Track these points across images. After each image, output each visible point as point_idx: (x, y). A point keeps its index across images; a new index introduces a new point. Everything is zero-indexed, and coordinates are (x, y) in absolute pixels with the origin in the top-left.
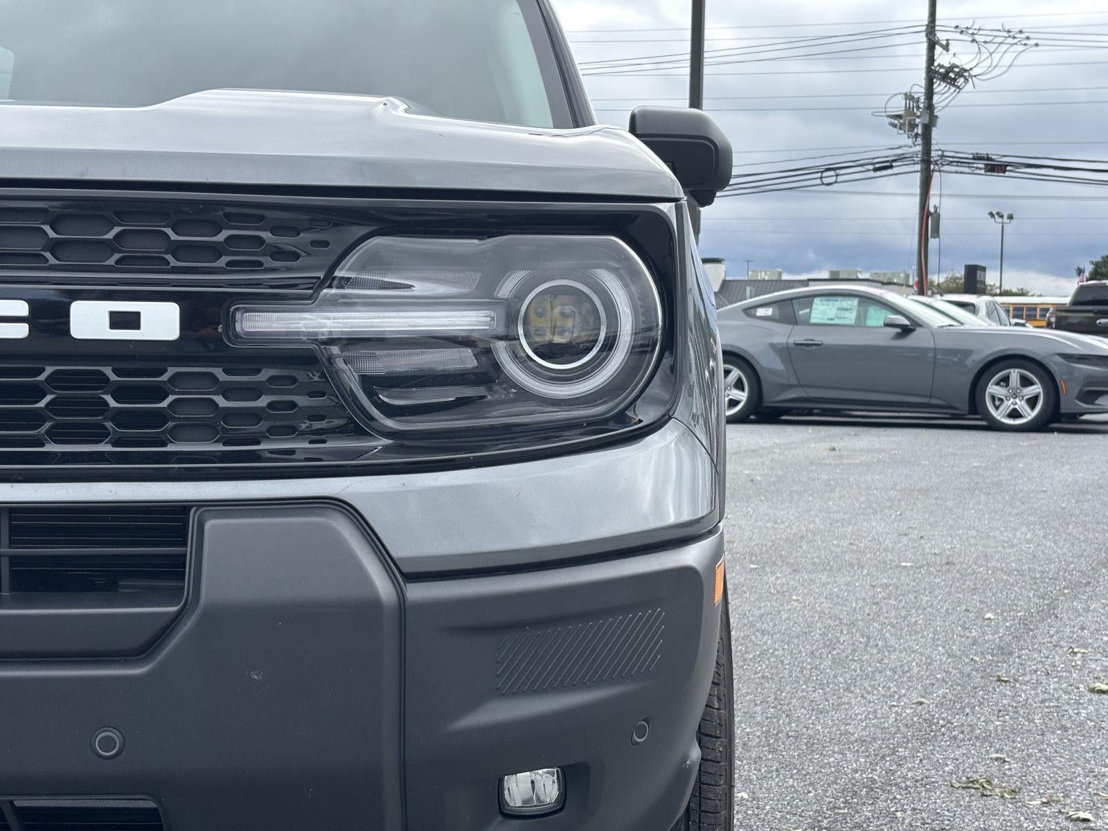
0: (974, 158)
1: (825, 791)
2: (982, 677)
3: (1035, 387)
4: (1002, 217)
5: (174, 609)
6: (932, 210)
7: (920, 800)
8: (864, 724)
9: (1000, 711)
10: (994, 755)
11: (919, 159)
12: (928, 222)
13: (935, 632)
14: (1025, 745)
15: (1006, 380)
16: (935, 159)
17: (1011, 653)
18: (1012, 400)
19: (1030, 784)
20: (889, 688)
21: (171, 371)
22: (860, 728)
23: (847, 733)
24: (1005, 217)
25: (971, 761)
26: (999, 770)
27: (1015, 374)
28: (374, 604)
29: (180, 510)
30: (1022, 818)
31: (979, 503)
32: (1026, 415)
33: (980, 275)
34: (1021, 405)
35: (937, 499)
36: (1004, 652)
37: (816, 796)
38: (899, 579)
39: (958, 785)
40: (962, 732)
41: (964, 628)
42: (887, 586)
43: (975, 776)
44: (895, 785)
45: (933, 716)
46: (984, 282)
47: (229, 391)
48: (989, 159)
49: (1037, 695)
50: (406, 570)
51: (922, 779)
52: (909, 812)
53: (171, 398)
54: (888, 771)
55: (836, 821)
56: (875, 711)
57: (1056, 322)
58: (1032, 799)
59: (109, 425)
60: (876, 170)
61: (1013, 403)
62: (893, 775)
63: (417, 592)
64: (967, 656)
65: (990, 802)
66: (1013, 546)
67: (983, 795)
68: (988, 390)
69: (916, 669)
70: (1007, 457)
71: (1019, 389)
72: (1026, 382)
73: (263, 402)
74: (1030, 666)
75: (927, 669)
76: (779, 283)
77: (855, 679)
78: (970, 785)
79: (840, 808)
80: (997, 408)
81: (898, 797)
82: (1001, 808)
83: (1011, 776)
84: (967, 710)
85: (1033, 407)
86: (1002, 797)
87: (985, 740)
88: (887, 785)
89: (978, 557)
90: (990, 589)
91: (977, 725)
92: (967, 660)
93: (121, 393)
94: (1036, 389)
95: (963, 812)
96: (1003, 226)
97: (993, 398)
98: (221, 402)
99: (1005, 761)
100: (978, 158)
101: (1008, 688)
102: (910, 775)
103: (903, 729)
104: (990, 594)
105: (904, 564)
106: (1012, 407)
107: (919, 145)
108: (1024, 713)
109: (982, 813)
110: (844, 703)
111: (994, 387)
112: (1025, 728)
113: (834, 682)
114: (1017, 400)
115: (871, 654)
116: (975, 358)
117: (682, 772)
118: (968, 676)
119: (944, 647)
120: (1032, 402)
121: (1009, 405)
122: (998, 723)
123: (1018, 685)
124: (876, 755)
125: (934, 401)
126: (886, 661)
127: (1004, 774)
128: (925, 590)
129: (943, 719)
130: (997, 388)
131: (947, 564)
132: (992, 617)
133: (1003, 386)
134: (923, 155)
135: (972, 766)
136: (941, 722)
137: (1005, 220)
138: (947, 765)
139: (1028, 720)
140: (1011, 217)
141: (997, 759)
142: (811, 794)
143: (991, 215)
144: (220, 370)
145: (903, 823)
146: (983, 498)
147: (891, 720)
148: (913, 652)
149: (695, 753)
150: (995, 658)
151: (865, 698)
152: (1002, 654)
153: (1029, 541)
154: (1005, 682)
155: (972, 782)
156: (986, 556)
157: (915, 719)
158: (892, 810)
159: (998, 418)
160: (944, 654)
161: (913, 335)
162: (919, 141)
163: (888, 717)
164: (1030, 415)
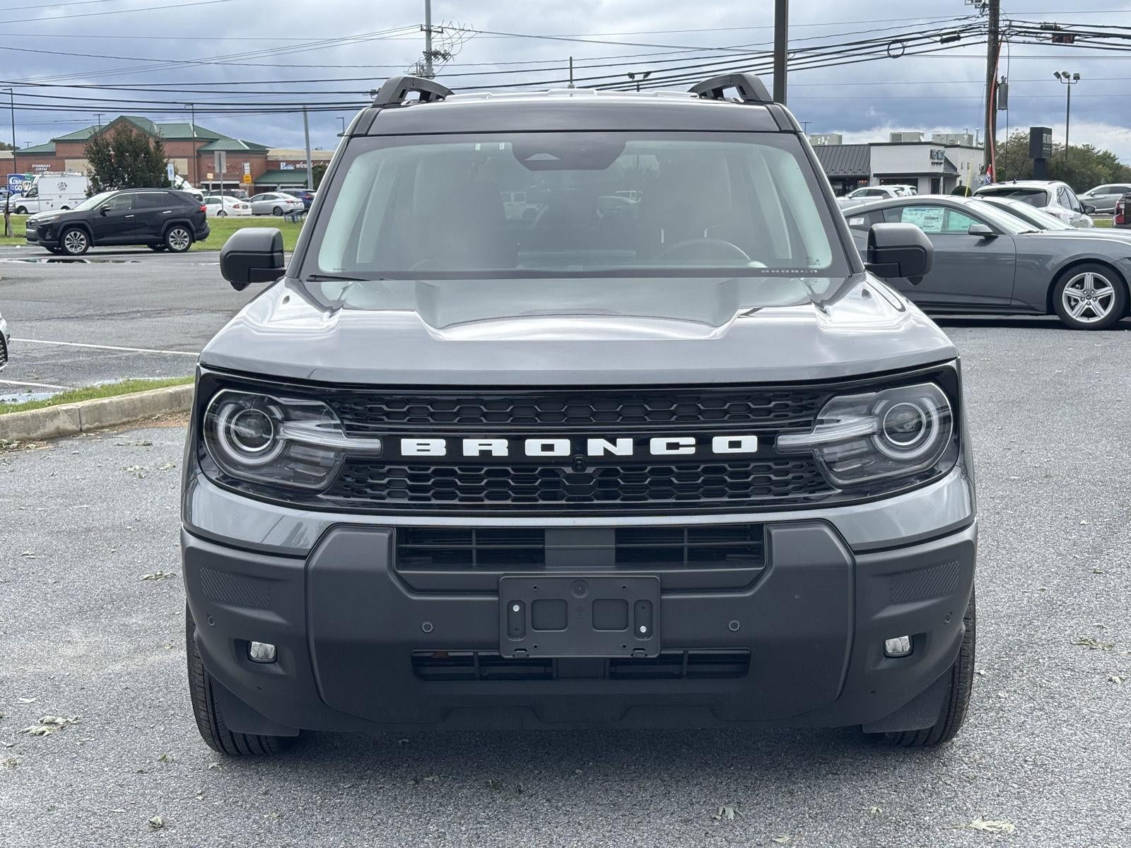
0: (1041, 28)
1: (992, 648)
2: (1083, 570)
3: (1108, 288)
4: (1068, 77)
5: (762, 568)
6: (1000, 81)
7: (1052, 652)
8: (1007, 605)
9: (1097, 594)
10: (1096, 624)
11: (987, 29)
12: (996, 93)
13: (1045, 536)
14: (1115, 616)
15: (1081, 282)
16: (1003, 29)
17: (1102, 552)
18: (1086, 301)
19: (1120, 642)
20: (1020, 579)
21: (752, 465)
22: (1006, 608)
23: (997, 611)
24: (1072, 77)
25: (1081, 627)
26: (1100, 633)
27: (1089, 277)
28: (845, 565)
29: (759, 526)
30: (1117, 662)
31: (1064, 414)
32: (1099, 313)
33: (1046, 137)
34: (1095, 306)
35: (1029, 411)
36: (1097, 550)
37: (987, 651)
38: (1011, 491)
39: (1075, 643)
40: (1074, 609)
41: (1067, 533)
42: (1003, 498)
43: (1085, 637)
44: (1036, 643)
45: (1053, 598)
46: (1051, 146)
47: (777, 473)
48: (1057, 29)
49: (1121, 583)
50: (854, 549)
51: (1052, 640)
52: (1047, 659)
53: (752, 477)
54: (1029, 635)
55: (1002, 665)
56: (1013, 596)
57: (1125, 209)
58: (1122, 650)
59: (727, 489)
60: (943, 41)
61: (1087, 304)
62: (1033, 637)
63: (860, 559)
64: (1070, 554)
65: (1096, 653)
66: (1096, 458)
67: (1091, 649)
68: (1064, 292)
69: (1036, 565)
70: (1085, 361)
71: (1093, 290)
72: (1099, 284)
73: (790, 476)
74: (1116, 561)
75: (1044, 566)
76: (840, 148)
77: (995, 573)
78: (1083, 642)
79: (1003, 658)
80: (1072, 308)
81: (1038, 650)
82: (1103, 656)
83: (1108, 637)
84: (1075, 594)
85: (1105, 307)
86: (1103, 650)
87: (1089, 614)
88: (1030, 644)
89: (1070, 470)
90: (1082, 499)
91: (1083, 604)
92: (1071, 558)
93: (732, 475)
94: (1109, 290)
95: (1080, 659)
96: (1069, 87)
97: (1069, 299)
98: (774, 478)
99: (1103, 627)
100: (1045, 27)
101: (1101, 578)
102: (1044, 636)
103: (1034, 608)
104: (1083, 503)
105: (1012, 477)
106: (1087, 306)
107: (987, 15)
108: (1114, 595)
109: (1092, 659)
110: (991, 591)
111: (1070, 289)
112: (1115, 605)
113: (981, 576)
114: (1091, 301)
115: (1003, 555)
116: (1054, 262)
117: (959, 636)
118: (1073, 569)
119: (1053, 548)
120: (1105, 302)
121: (1082, 305)
122: (1096, 603)
123: (1108, 576)
124: (1020, 625)
125: (1014, 303)
126: (1014, 559)
127: (1103, 635)
128: (1033, 500)
129: (1060, 600)
130: (1073, 290)
131: (1047, 476)
132: (1086, 523)
133: (1077, 288)
134: (990, 26)
135: (1082, 631)
136: (1059, 602)
137: (1072, 81)
138: (1066, 630)
139: (1117, 600)
140: (1077, 77)
141: (1098, 626)
142: (984, 650)
143: (1057, 75)
144: (773, 464)
145: (1044, 666)
146: (1068, 409)
147: (1025, 602)
148: (1032, 552)
149: (964, 628)
150: (1091, 556)
151: (1005, 587)
152: (1095, 552)
153: (1109, 454)
154: (1099, 573)
155: (1084, 641)
156: (1076, 468)
157: (1041, 601)
158: (1036, 658)
159: (1074, 317)
160: (1054, 554)
161: (996, 242)
162: (987, 11)
163: (1023, 600)
164: (1102, 314)
